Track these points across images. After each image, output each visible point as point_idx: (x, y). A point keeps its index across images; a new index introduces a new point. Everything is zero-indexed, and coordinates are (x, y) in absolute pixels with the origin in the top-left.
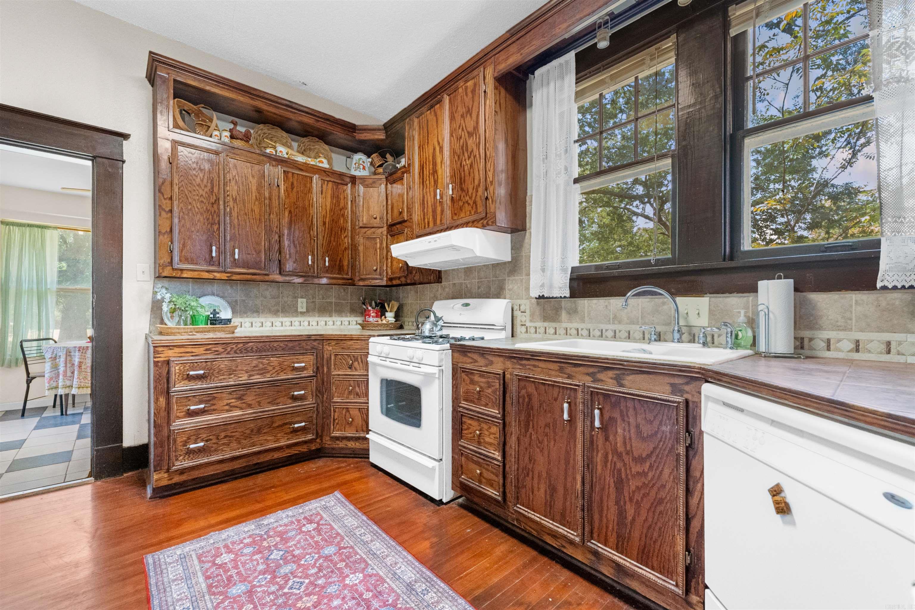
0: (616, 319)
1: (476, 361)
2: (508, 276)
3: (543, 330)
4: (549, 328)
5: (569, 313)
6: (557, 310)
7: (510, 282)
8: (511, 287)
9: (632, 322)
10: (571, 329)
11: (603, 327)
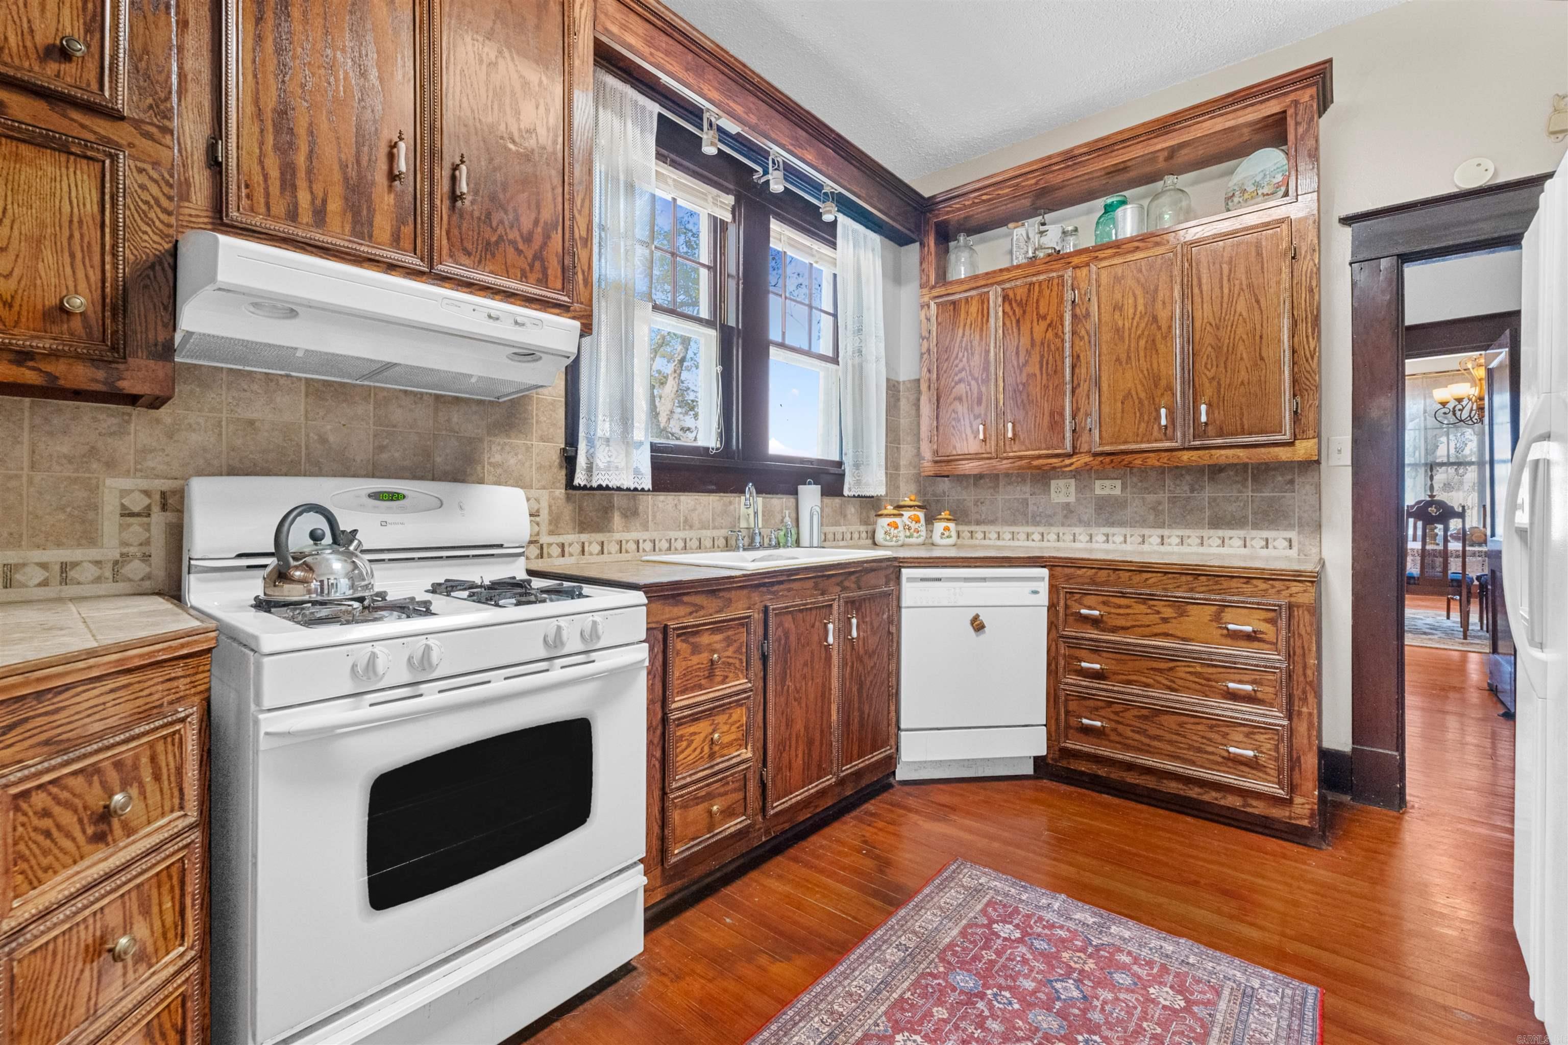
0: (688, 524)
1: (702, 607)
2: (489, 434)
3: (577, 548)
4: (590, 543)
5: (625, 516)
6: (606, 511)
7: (494, 448)
8: (497, 458)
9: (704, 527)
10: (627, 542)
11: (672, 534)
